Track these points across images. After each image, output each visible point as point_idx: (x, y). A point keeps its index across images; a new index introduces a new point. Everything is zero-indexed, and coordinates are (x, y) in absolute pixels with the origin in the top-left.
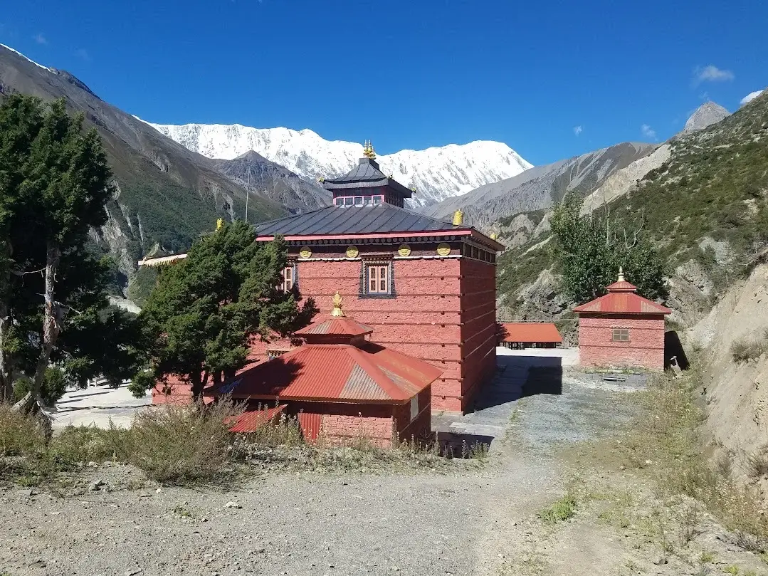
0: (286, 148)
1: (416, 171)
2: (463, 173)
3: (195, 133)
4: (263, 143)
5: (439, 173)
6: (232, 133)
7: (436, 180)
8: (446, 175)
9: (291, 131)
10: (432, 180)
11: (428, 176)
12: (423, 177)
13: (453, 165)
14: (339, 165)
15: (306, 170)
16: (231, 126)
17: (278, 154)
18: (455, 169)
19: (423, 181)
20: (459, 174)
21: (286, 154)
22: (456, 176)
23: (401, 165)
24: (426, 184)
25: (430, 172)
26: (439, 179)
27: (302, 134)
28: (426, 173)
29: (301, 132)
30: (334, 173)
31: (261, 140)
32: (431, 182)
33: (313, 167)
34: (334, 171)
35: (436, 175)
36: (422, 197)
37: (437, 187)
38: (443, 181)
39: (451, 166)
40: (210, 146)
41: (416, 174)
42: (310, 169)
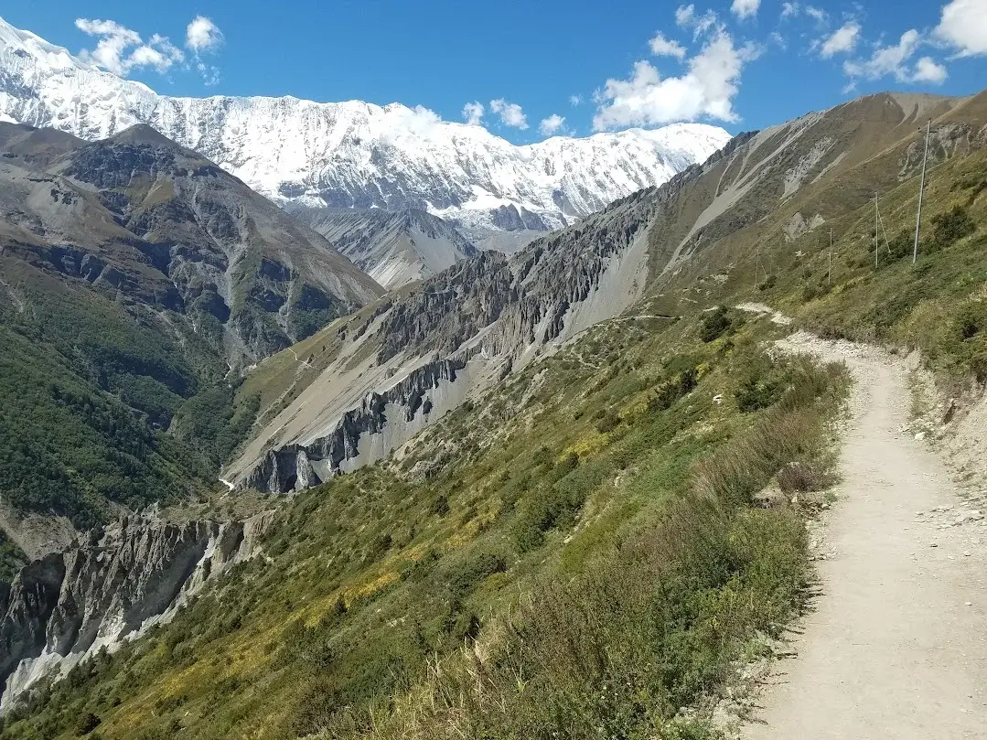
0: (361, 132)
1: (570, 170)
2: (648, 174)
3: (223, 111)
4: (324, 125)
5: (607, 174)
6: (279, 110)
7: (600, 185)
8: (619, 176)
9: (371, 105)
10: (593, 184)
11: (590, 179)
12: (580, 181)
13: (634, 161)
14: (440, 160)
15: (385, 167)
16: (278, 100)
17: (344, 141)
18: (635, 167)
19: (580, 187)
20: (642, 176)
21: (357, 142)
22: (636, 179)
23: (547, 161)
24: (584, 192)
25: (593, 173)
26: (608, 184)
27: (389, 110)
28: (585, 173)
29: (386, 107)
30: (428, 173)
31: (322, 120)
32: (592, 188)
33: (396, 162)
34: (429, 169)
35: (600, 177)
36: (572, 212)
37: (600, 195)
38: (613, 186)
39: (630, 162)
40: (242, 129)
41: (569, 174)
42: (389, 166)
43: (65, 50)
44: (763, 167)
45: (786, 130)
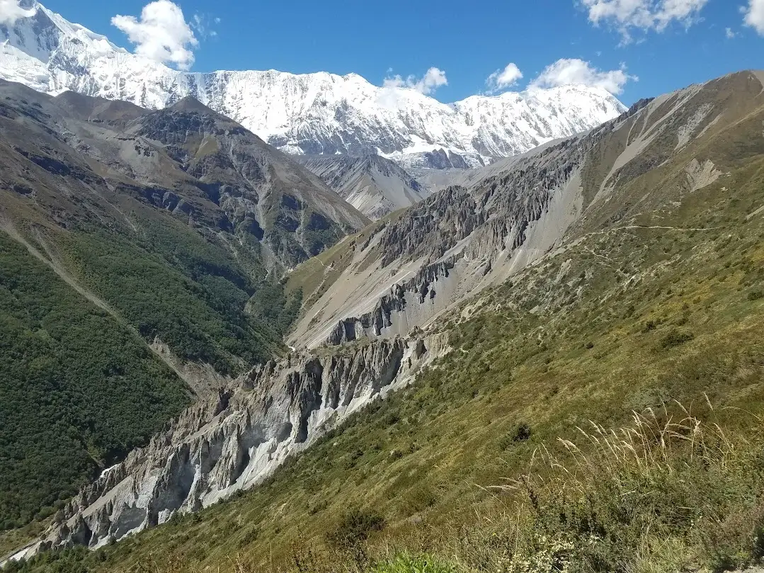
0: (327, 96)
1: (485, 121)
2: (545, 123)
3: (224, 82)
4: (299, 91)
5: (513, 124)
6: (266, 81)
7: (509, 132)
8: (523, 125)
9: (334, 75)
10: (503, 132)
11: (500, 128)
12: (492, 129)
13: (534, 113)
14: (387, 116)
15: (346, 123)
16: (265, 73)
17: (315, 103)
18: (535, 118)
19: (493, 135)
20: (541, 125)
21: (324, 104)
22: (536, 128)
23: (467, 114)
24: (495, 138)
25: (503, 123)
26: (514, 131)
27: (346, 80)
28: (497, 124)
29: (345, 77)
30: (377, 126)
31: (298, 88)
32: (502, 134)
33: (354, 119)
34: (378, 123)
35: (508, 126)
36: (487, 154)
37: (509, 140)
38: (518, 133)
39: (531, 114)
40: (239, 96)
41: (484, 124)
42: (349, 122)
43: (105, 37)
44: (661, 124)
45: (674, 98)
